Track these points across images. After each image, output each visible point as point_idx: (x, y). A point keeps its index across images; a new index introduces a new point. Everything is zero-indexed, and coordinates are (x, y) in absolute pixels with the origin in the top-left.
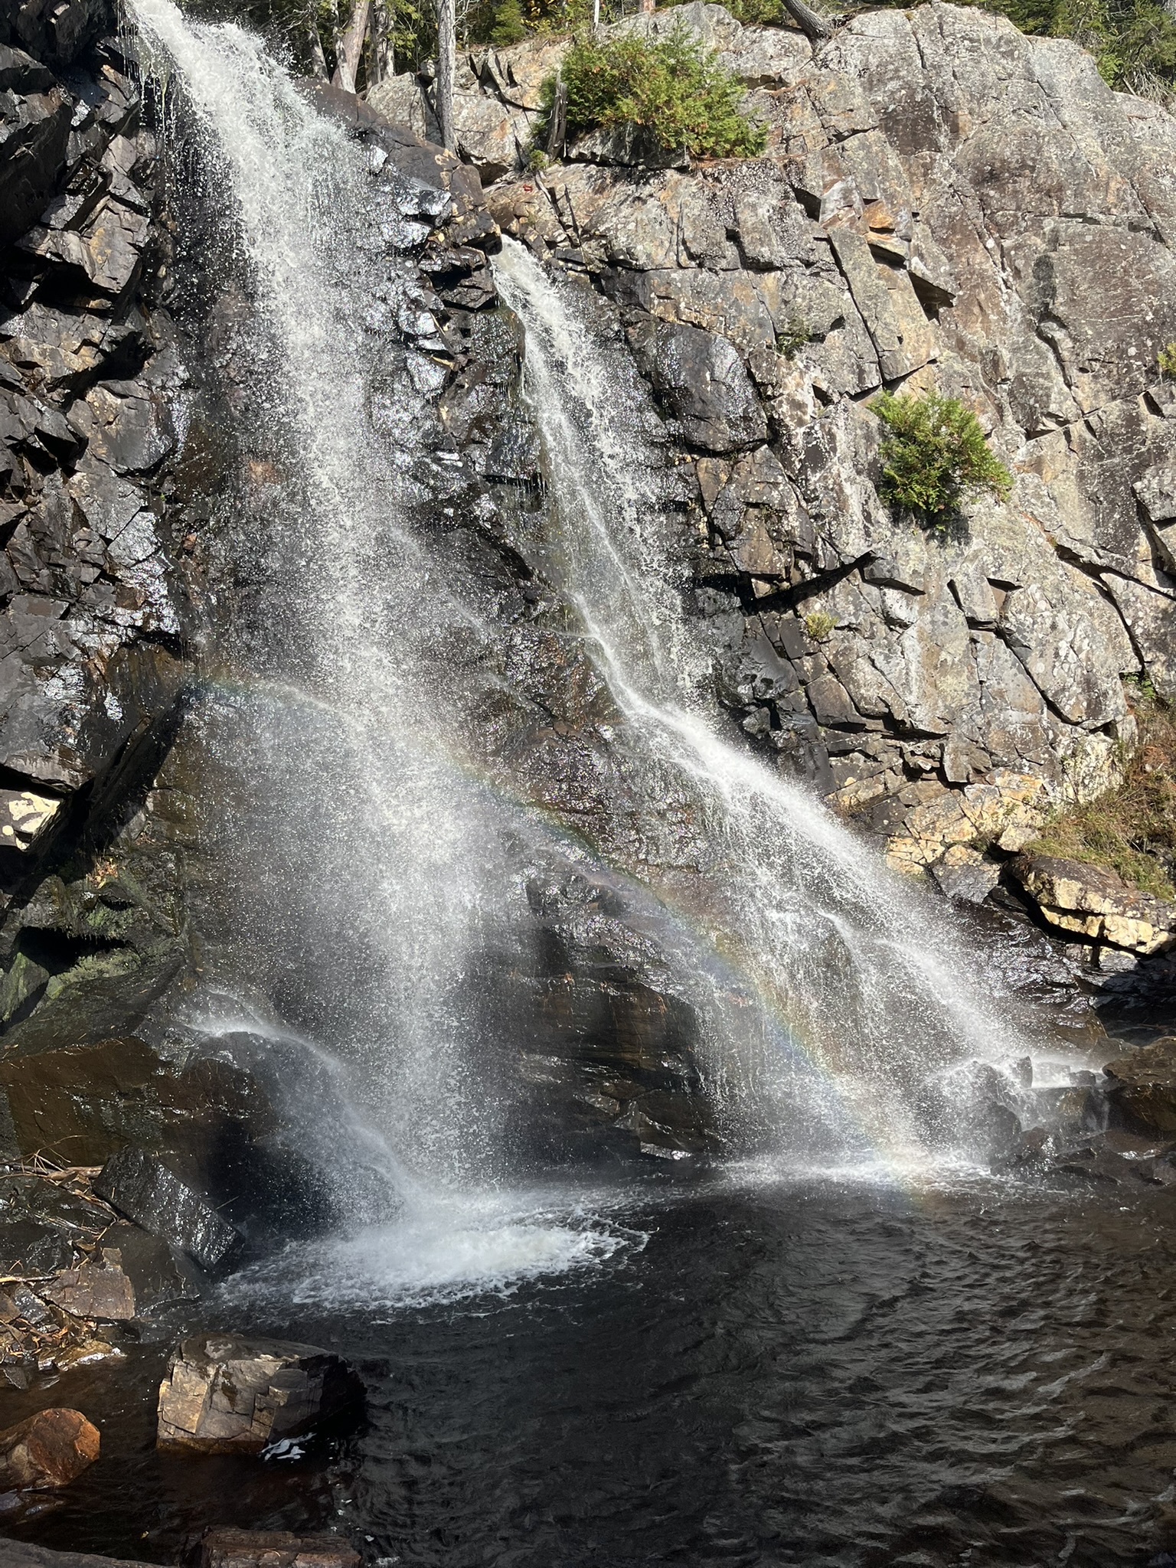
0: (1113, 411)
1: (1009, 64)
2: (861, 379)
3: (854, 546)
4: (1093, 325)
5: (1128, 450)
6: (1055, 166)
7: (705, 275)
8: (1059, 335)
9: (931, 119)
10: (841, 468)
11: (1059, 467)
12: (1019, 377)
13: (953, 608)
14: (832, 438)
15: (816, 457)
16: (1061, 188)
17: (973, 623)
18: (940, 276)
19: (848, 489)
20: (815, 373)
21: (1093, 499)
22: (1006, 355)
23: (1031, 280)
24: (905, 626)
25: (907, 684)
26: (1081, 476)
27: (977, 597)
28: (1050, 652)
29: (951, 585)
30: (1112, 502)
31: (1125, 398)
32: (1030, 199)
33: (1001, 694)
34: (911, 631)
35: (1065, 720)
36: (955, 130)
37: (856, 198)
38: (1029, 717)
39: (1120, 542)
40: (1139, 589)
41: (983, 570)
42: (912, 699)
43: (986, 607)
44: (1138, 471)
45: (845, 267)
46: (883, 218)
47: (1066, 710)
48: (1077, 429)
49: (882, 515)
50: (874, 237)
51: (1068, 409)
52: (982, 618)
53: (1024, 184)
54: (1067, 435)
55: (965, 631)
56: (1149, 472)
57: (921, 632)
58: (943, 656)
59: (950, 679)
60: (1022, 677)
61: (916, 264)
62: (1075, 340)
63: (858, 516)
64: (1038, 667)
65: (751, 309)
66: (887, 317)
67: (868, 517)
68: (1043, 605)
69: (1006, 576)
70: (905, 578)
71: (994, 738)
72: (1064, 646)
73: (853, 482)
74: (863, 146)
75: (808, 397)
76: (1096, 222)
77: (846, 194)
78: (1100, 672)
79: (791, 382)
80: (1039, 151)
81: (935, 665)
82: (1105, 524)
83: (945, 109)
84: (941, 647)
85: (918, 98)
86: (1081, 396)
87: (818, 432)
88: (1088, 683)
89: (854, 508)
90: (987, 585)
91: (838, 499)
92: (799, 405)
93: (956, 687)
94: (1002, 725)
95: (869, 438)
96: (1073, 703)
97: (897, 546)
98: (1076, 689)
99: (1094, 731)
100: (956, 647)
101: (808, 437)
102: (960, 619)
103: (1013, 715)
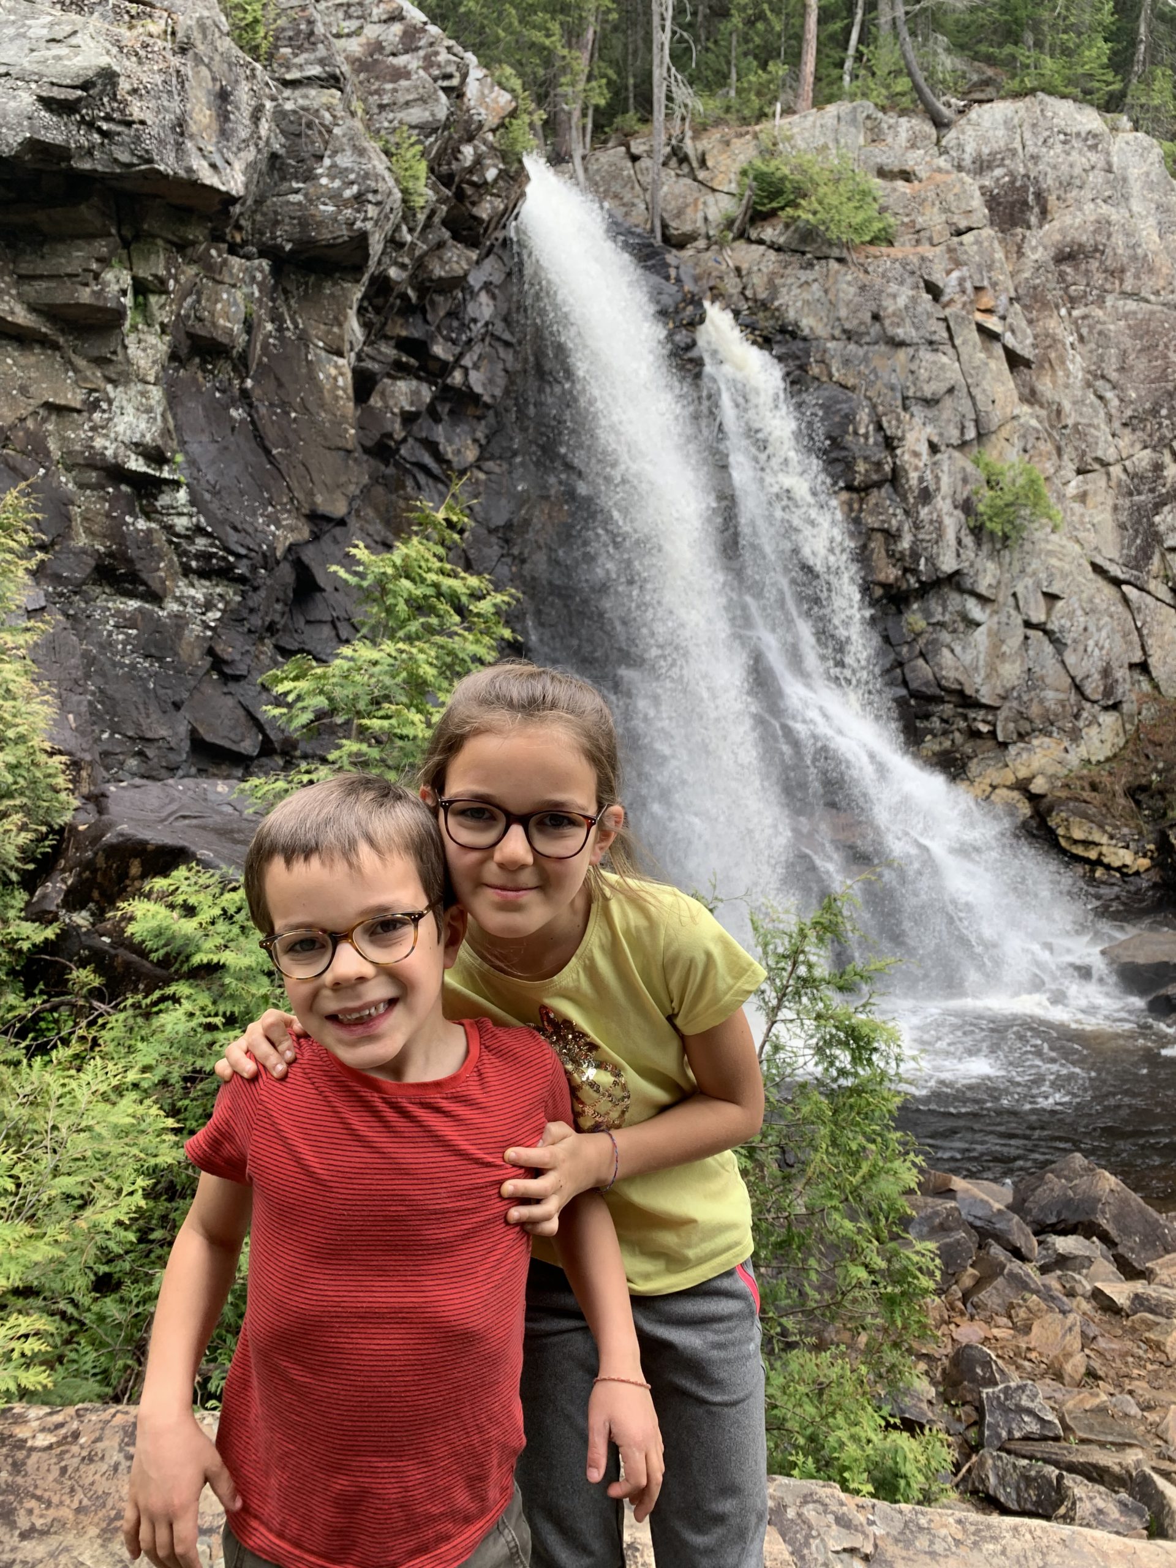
0: (1143, 458)
1: (1093, 157)
2: (962, 433)
3: (948, 564)
4: (1136, 389)
5: (1152, 490)
6: (1120, 251)
7: (852, 347)
8: (1109, 395)
9: (1025, 203)
10: (943, 504)
11: (1100, 499)
12: (1076, 425)
13: (1013, 612)
14: (937, 478)
15: (926, 496)
16: (1123, 271)
17: (1028, 624)
18: (1024, 348)
19: (947, 520)
20: (929, 429)
21: (1122, 527)
22: (1067, 406)
23: (1093, 346)
24: (978, 625)
25: (976, 669)
26: (1115, 508)
27: (1032, 605)
28: (1081, 648)
29: (1014, 595)
30: (1137, 531)
31: (1154, 448)
32: (1098, 279)
33: (1042, 678)
34: (982, 629)
35: (1087, 700)
36: (1044, 212)
37: (968, 285)
38: (1062, 696)
39: (1139, 560)
40: (1149, 599)
41: (1038, 585)
42: (978, 680)
43: (1038, 615)
44: (1157, 507)
45: (957, 342)
46: (987, 301)
47: (1088, 691)
48: (1116, 471)
49: (969, 540)
50: (979, 317)
51: (1111, 455)
52: (1033, 620)
53: (1094, 264)
54: (1108, 474)
55: (1021, 631)
56: (1166, 509)
57: (990, 630)
58: (1004, 648)
59: (1007, 666)
60: (1059, 666)
61: (1009, 339)
62: (1122, 400)
63: (953, 542)
64: (1070, 658)
65: (886, 376)
66: (985, 384)
67: (959, 542)
68: (1079, 612)
69: (1054, 589)
70: (982, 589)
71: (1034, 710)
72: (1091, 644)
73: (951, 515)
74: (978, 242)
75: (924, 449)
76: (1147, 301)
77: (961, 281)
78: (1115, 664)
79: (910, 437)
80: (1109, 236)
81: (997, 655)
82: (1129, 547)
83: (1038, 195)
84: (1003, 641)
85: (1018, 184)
86: (1121, 444)
87: (929, 476)
88: (1106, 672)
89: (950, 535)
90: (1040, 596)
91: (939, 528)
92: (916, 454)
93: (1011, 672)
94: (1041, 701)
95: (965, 481)
96: (1093, 687)
97: (978, 565)
98: (1097, 676)
99: (1106, 708)
100: (1014, 642)
101: (921, 479)
102: (1018, 620)
103: (1050, 694)
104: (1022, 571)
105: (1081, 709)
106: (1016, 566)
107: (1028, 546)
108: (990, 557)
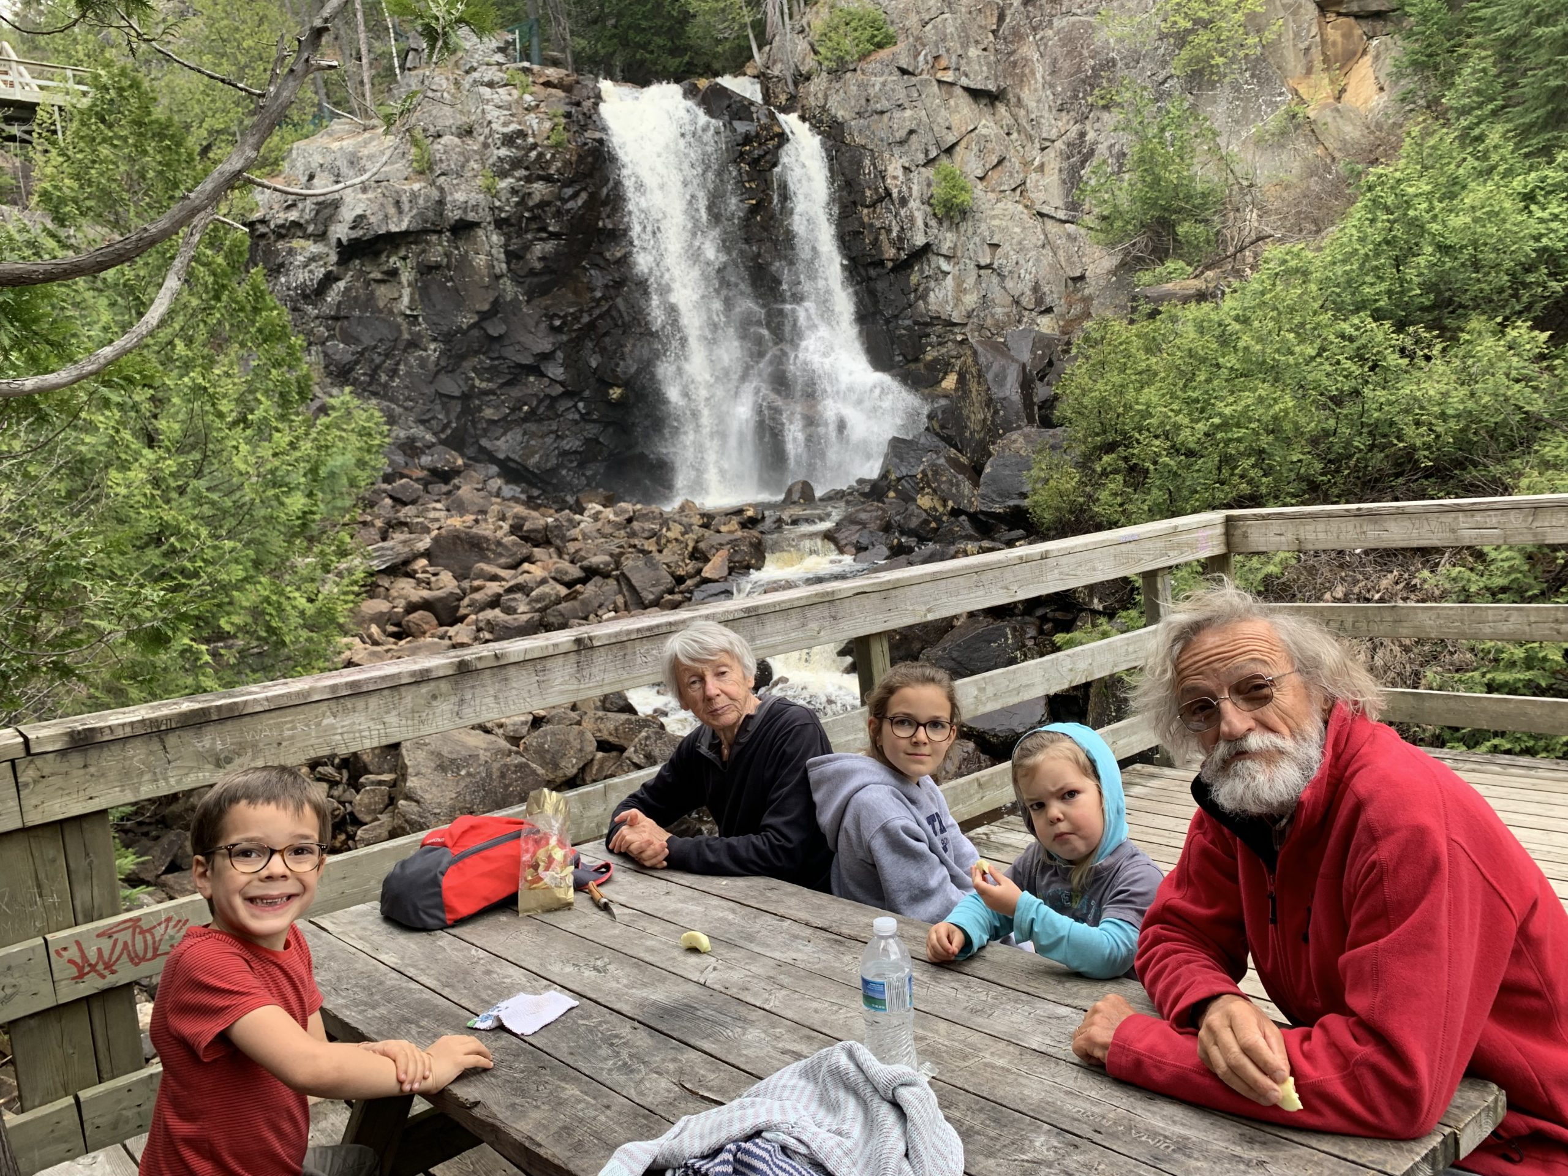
0: (1074, 131)
2: (927, 155)
3: (920, 240)
4: (1062, 84)
5: (1080, 152)
7: (861, 121)
10: (913, 204)
13: (968, 261)
14: (910, 188)
15: (904, 202)
17: (979, 267)
19: (916, 214)
20: (904, 159)
24: (948, 273)
25: (948, 302)
26: (1060, 170)
27: (980, 253)
28: (1016, 276)
29: (968, 250)
33: (992, 301)
34: (950, 277)
35: (1025, 309)
37: (929, 58)
38: (1007, 310)
41: (983, 240)
42: (949, 309)
43: (985, 260)
45: (923, 97)
46: (944, 63)
47: (1025, 303)
48: (1059, 144)
49: (933, 223)
50: (938, 75)
51: (1055, 134)
52: (983, 263)
54: (1055, 148)
55: (975, 272)
57: (955, 275)
58: (965, 285)
59: (968, 297)
60: (1003, 291)
61: (966, 82)
62: (1054, 95)
63: (922, 226)
64: (1010, 284)
65: (879, 134)
66: (939, 120)
67: (926, 225)
68: (1013, 252)
69: (995, 241)
70: (944, 251)
71: (989, 322)
72: (1022, 271)
73: (919, 209)
74: (935, 27)
75: (900, 173)
76: (1075, 15)
77: (924, 57)
78: (1042, 283)
79: (890, 169)
81: (960, 290)
84: (964, 281)
86: (1060, 125)
87: (904, 189)
88: (1036, 288)
89: (920, 222)
90: (986, 247)
91: (912, 219)
92: (895, 178)
93: (971, 300)
94: (993, 316)
95: (929, 185)
96: (1028, 300)
97: (940, 237)
98: (1029, 293)
99: (1041, 313)
100: (970, 281)
101: (900, 192)
102: (971, 266)
103: (998, 310)
104: (975, 233)
105: (1021, 316)
106: (970, 231)
107: (978, 216)
108: (950, 229)
